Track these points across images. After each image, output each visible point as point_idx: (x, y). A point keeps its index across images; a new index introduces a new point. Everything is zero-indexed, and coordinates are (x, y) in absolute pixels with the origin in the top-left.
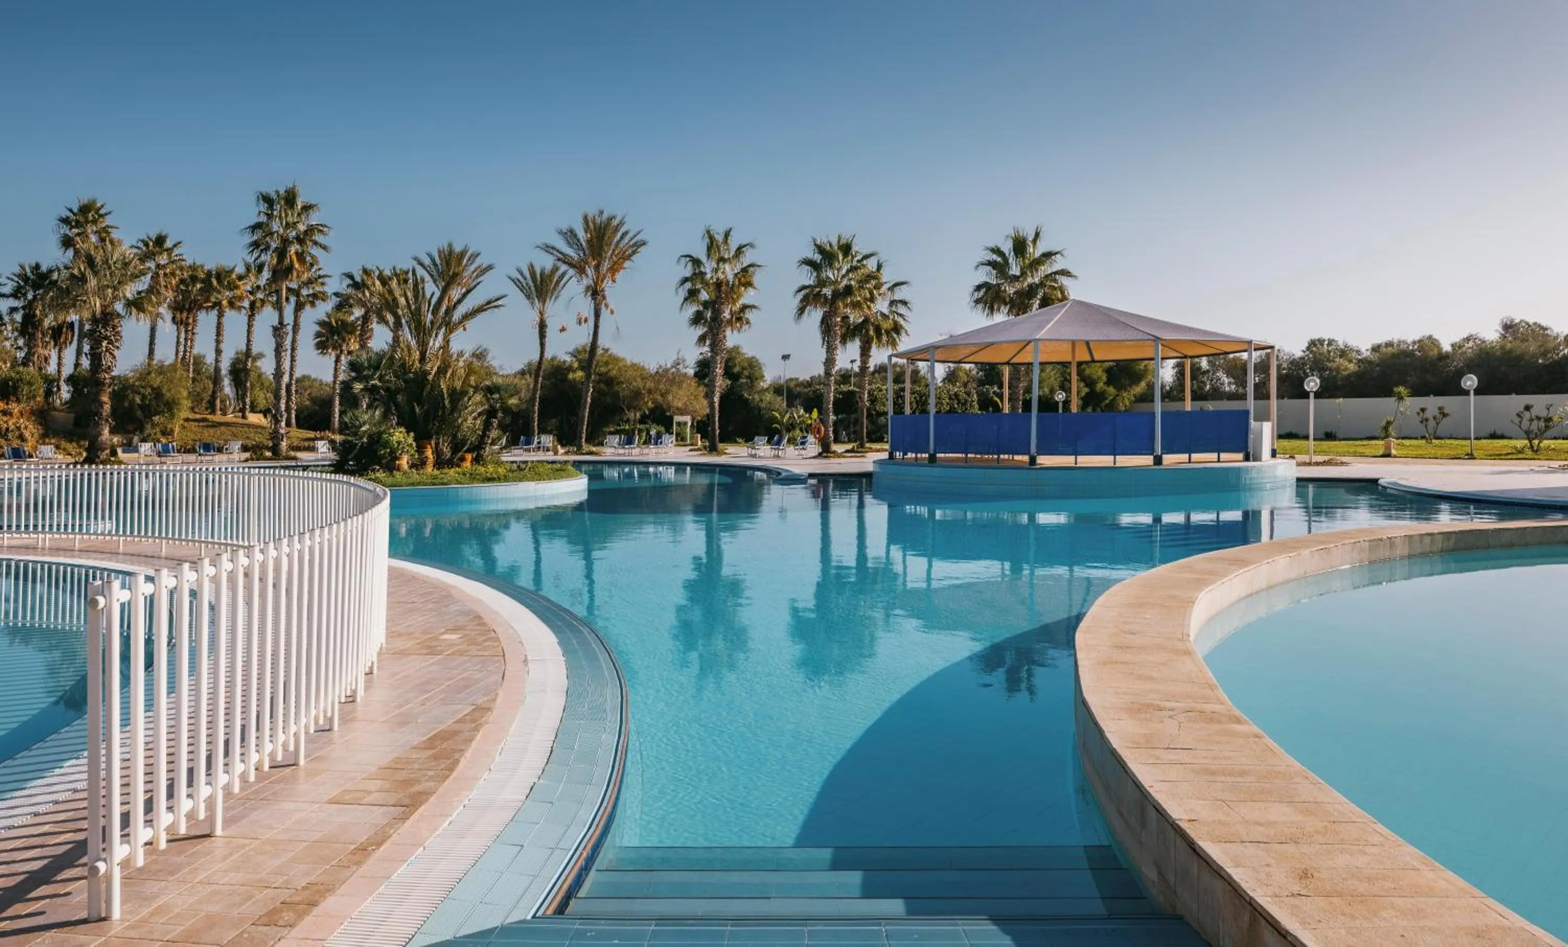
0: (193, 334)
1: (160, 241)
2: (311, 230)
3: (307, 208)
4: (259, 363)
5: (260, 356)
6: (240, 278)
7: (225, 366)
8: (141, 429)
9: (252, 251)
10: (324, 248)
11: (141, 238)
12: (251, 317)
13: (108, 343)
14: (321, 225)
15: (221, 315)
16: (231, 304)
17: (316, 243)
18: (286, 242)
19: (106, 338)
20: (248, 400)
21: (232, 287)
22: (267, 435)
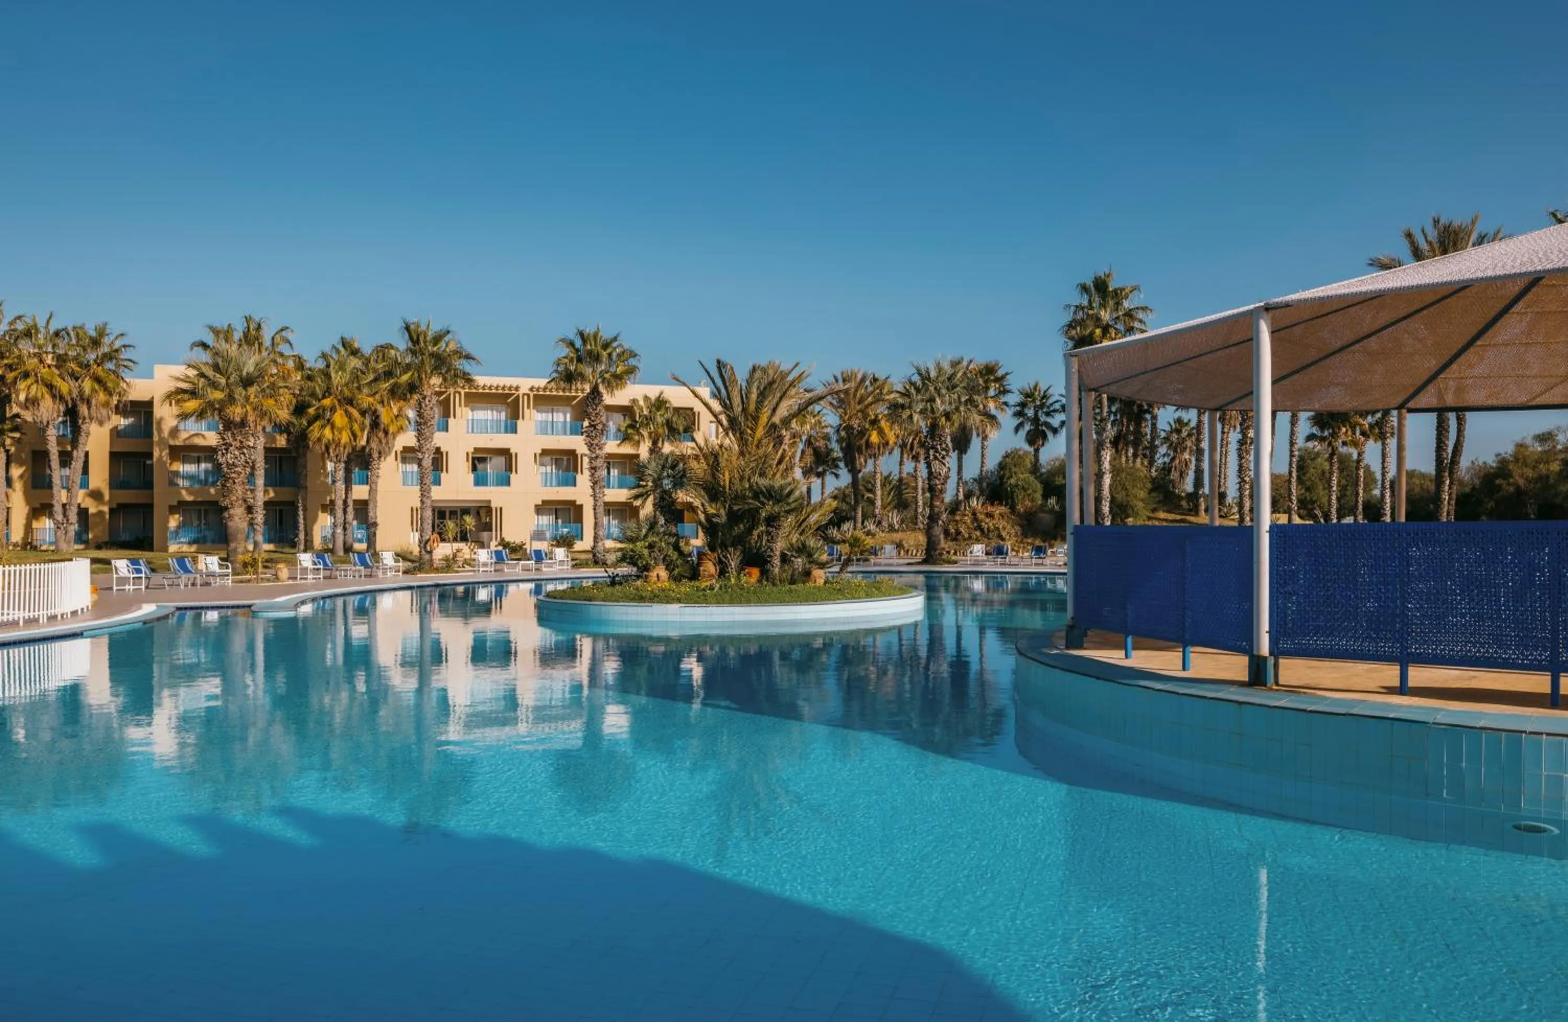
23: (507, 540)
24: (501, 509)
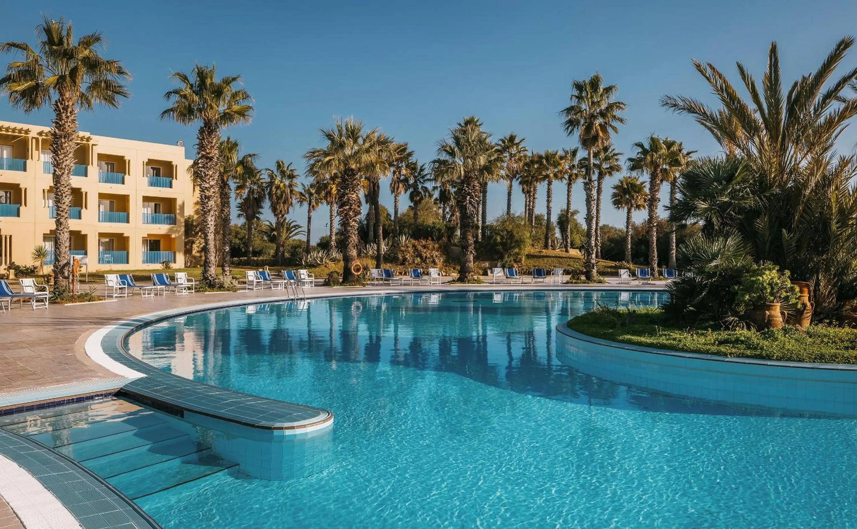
0: (534, 198)
1: (512, 139)
2: (610, 107)
3: (608, 90)
4: (575, 217)
5: (576, 212)
6: (561, 158)
7: (554, 219)
8: (502, 258)
9: (568, 128)
10: (621, 120)
11: (501, 138)
12: (569, 184)
13: (470, 198)
14: (619, 103)
15: (550, 183)
16: (556, 176)
17: (614, 117)
18: (593, 117)
19: (469, 194)
20: (569, 240)
21: (556, 164)
22: (582, 263)
23: (16, 264)
24: (11, 237)
